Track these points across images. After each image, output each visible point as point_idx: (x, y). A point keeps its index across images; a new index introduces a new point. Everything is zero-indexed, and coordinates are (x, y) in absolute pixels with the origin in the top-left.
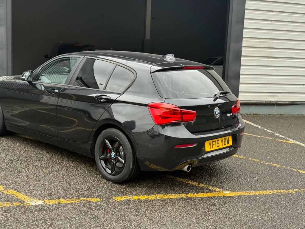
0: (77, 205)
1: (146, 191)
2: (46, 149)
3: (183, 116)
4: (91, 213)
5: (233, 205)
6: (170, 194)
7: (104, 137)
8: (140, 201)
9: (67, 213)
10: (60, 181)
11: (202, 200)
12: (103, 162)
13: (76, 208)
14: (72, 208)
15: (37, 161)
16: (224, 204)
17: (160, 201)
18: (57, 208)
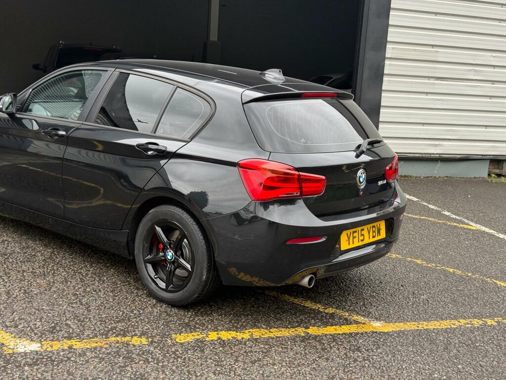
0: (104, 352)
1: (231, 322)
2: (42, 238)
3: (303, 185)
4: (132, 367)
5: (391, 349)
6: (275, 328)
7: (154, 222)
8: (222, 343)
9: (87, 368)
10: (70, 303)
11: (334, 340)
12: (150, 267)
13: (104, 359)
14: (96, 357)
15: (24, 262)
16: (375, 347)
17: (259, 342)
18: (66, 359)
